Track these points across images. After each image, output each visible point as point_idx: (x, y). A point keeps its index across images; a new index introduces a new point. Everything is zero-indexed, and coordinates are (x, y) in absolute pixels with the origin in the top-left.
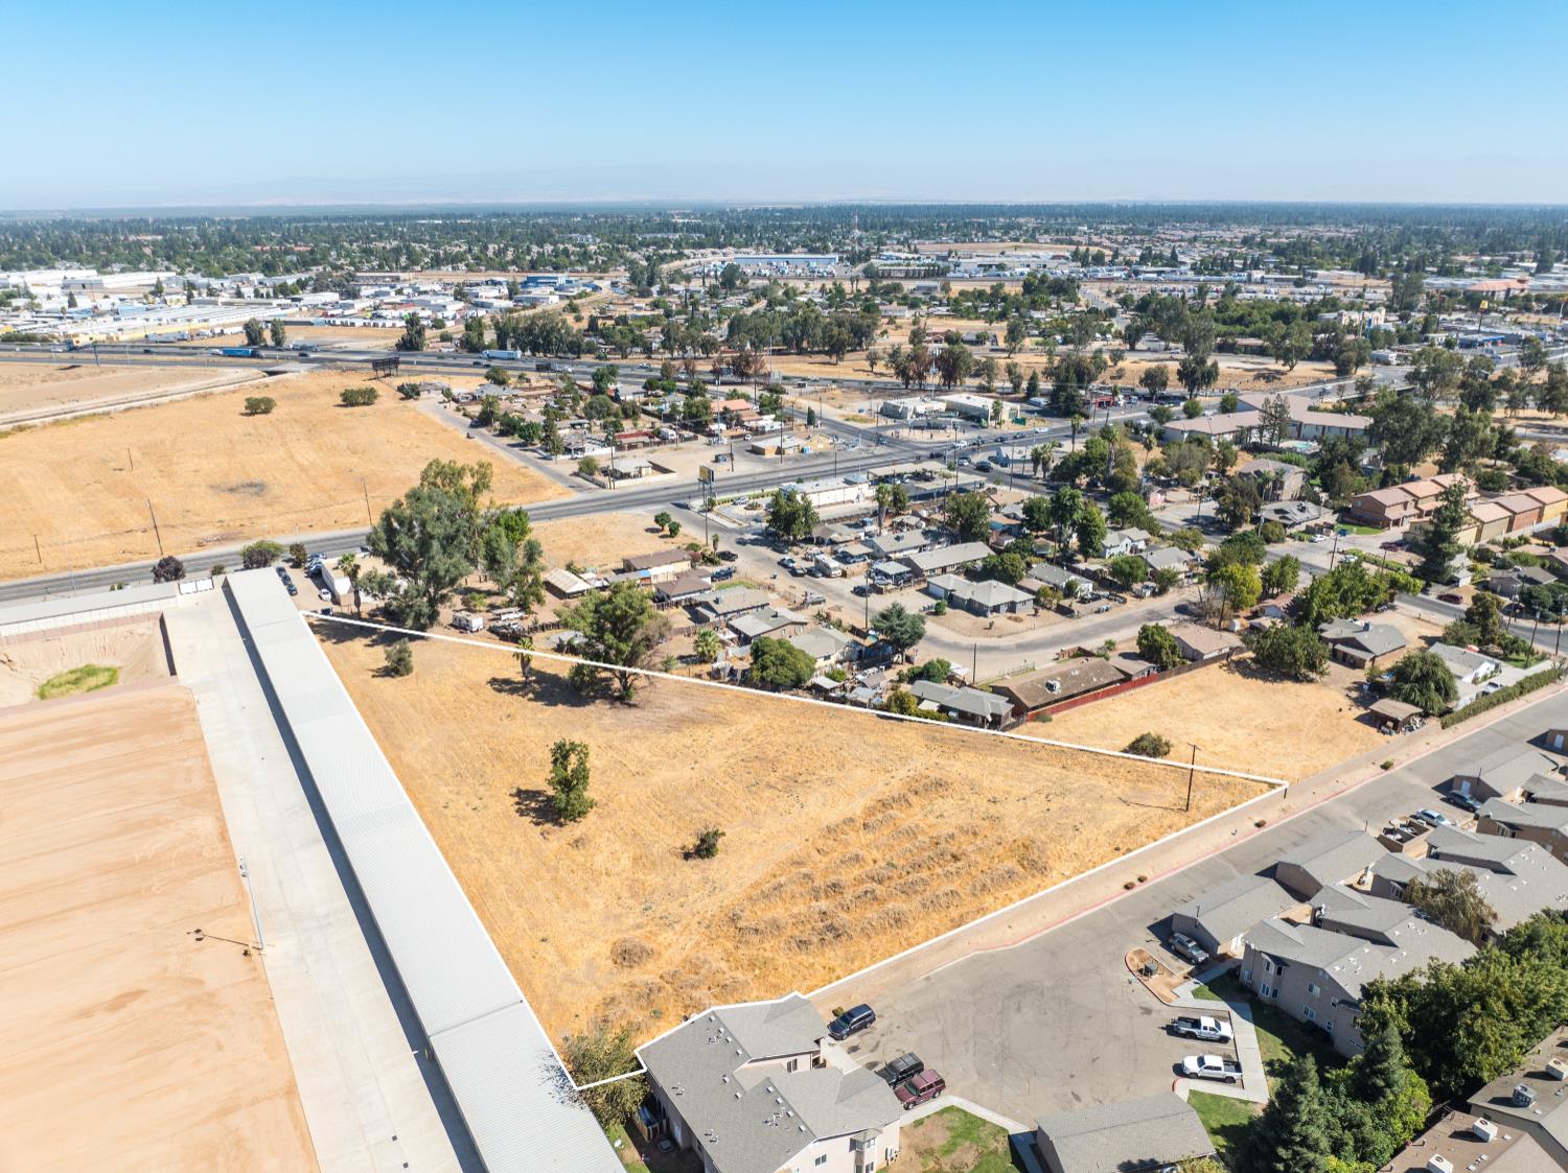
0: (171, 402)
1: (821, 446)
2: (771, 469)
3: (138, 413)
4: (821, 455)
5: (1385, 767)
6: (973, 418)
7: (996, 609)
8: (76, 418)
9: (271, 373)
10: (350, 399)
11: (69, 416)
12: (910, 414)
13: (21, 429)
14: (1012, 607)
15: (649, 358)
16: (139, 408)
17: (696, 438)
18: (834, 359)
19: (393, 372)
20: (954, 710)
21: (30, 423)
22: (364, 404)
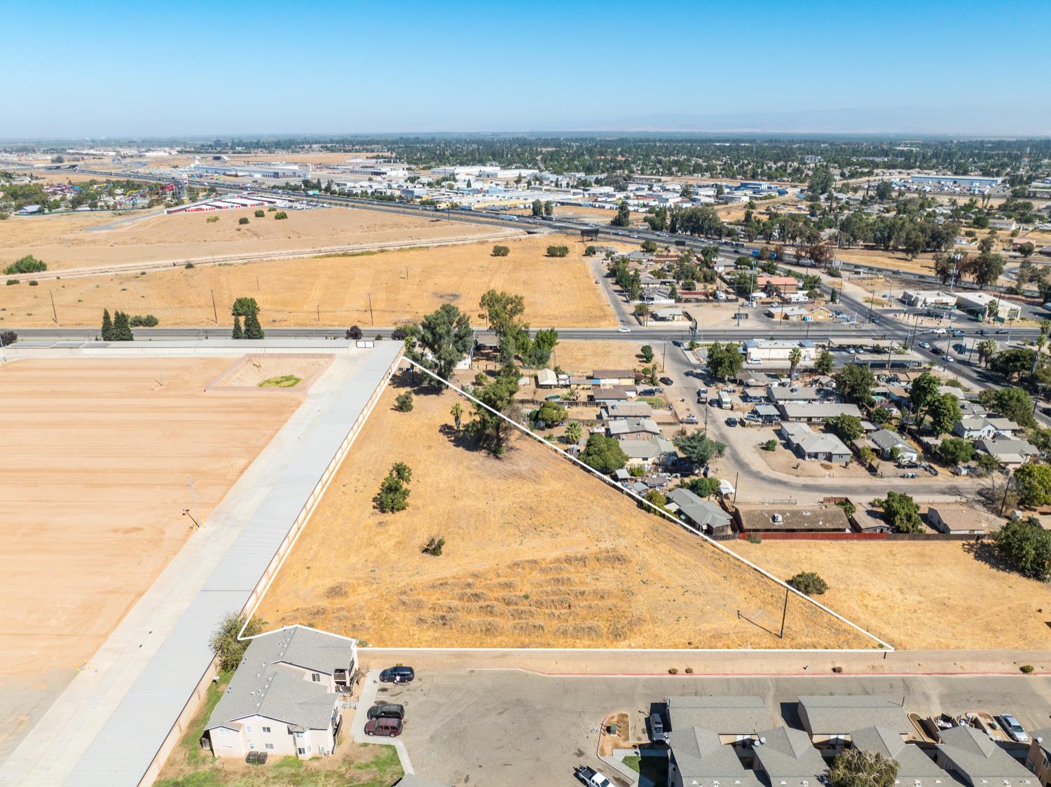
0: (463, 244)
1: (820, 317)
2: (766, 328)
3: (444, 248)
4: (818, 324)
5: (1025, 670)
6: (973, 312)
7: (816, 456)
8: (411, 248)
9: (529, 233)
10: (552, 252)
11: (408, 247)
12: (920, 303)
13: (382, 251)
14: (829, 457)
15: (768, 243)
16: (445, 246)
17: (737, 300)
18: (910, 256)
19: (594, 238)
20: (685, 515)
21: (386, 248)
22: (560, 256)
